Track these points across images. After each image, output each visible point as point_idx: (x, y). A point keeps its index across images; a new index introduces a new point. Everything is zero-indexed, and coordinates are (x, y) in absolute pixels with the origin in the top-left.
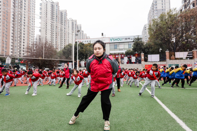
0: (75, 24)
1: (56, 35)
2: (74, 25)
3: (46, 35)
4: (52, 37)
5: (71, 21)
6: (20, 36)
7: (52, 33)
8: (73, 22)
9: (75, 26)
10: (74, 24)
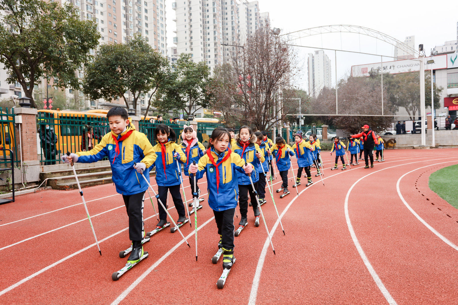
0: (256, 14)
1: (215, 50)
2: (253, 17)
3: (192, 49)
4: (205, 50)
5: (245, 6)
6: (139, 29)
7: (205, 45)
8: (250, 9)
9: (256, 19)
10: (253, 13)
